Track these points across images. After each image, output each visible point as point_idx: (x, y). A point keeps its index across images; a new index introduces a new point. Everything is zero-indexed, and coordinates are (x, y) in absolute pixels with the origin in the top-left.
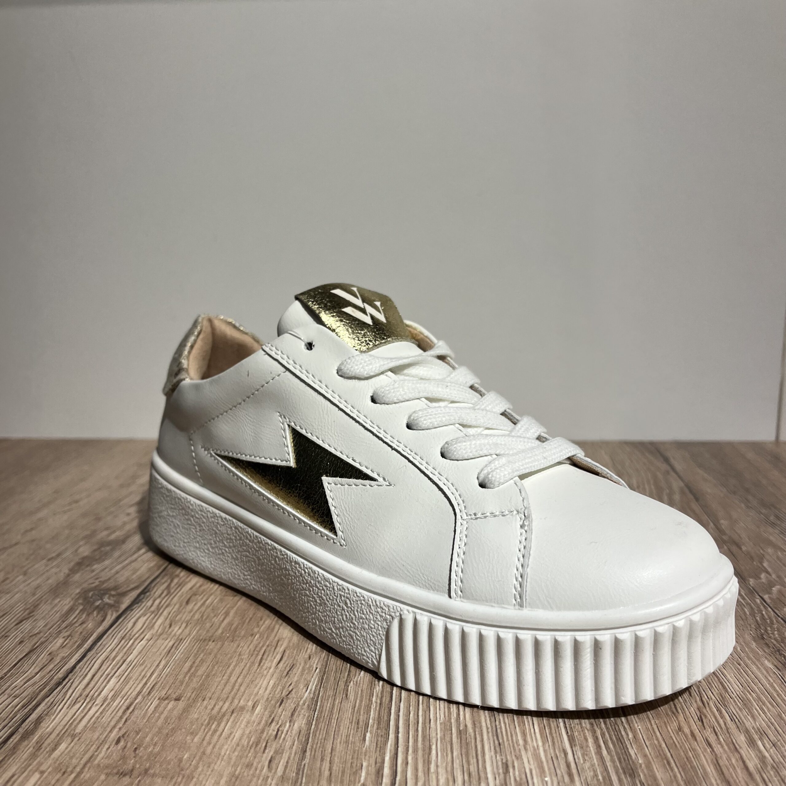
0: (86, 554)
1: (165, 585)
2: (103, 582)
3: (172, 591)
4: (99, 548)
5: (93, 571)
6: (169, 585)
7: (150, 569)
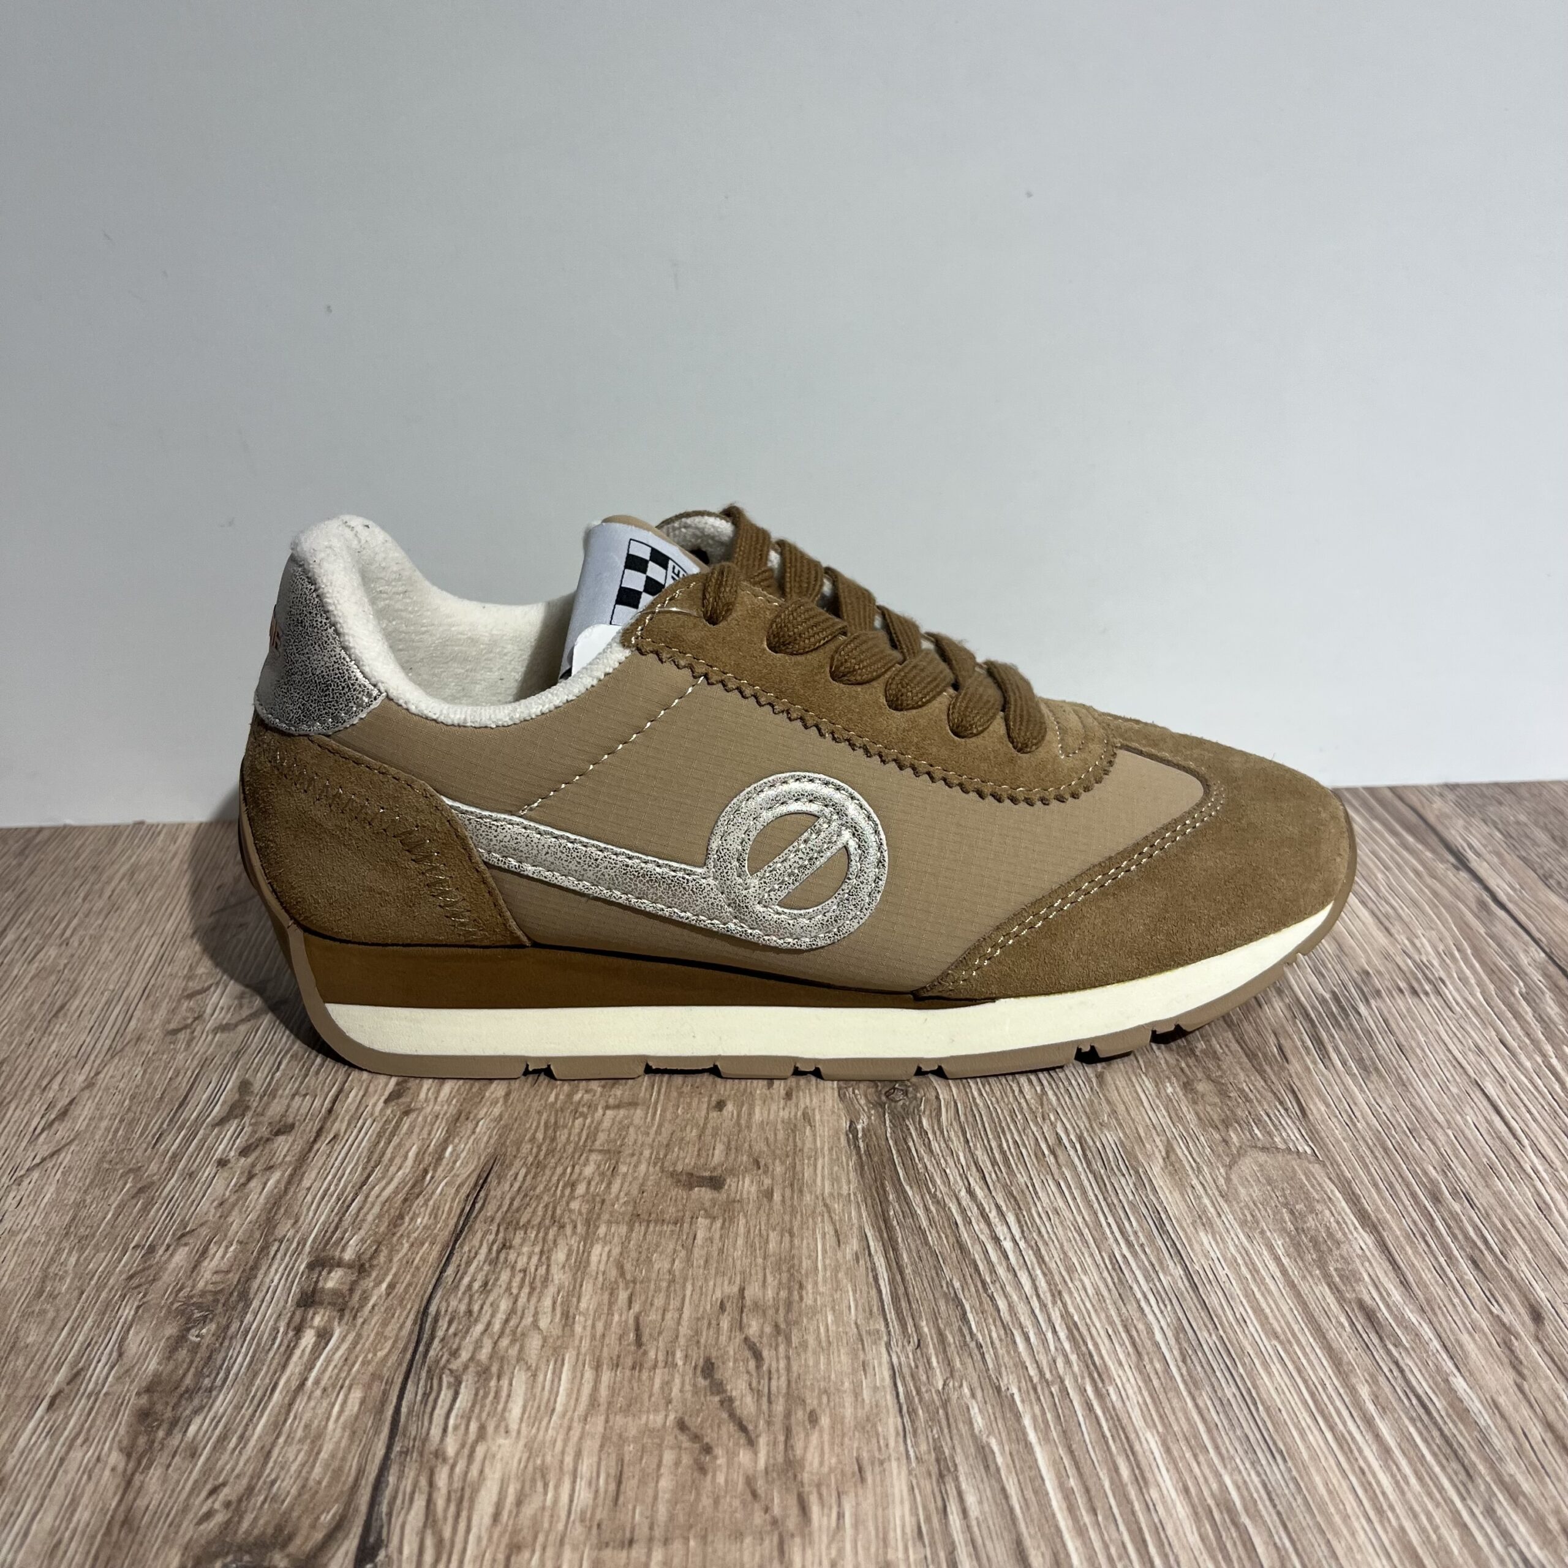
0: (152, 1365)
1: (420, 1503)
2: (237, 1508)
3: (447, 1533)
4: (181, 1338)
5: (193, 1453)
6: (430, 1502)
7: (353, 1429)
